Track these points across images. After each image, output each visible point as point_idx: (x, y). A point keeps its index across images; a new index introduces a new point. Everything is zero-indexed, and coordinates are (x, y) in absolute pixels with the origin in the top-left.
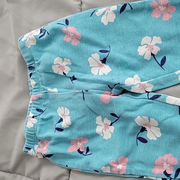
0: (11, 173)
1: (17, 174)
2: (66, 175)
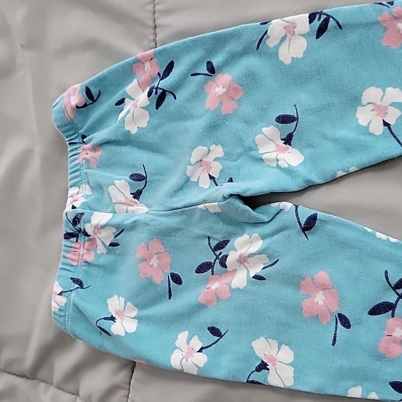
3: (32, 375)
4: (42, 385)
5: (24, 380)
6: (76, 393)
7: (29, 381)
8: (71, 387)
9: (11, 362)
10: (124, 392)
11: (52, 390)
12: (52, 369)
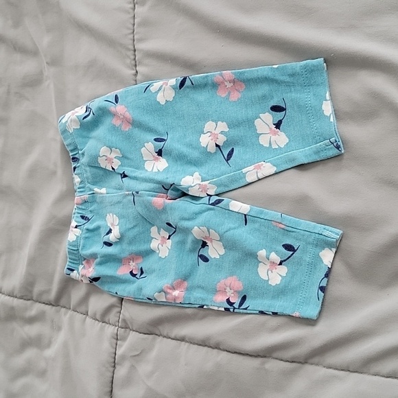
0: (53, 306)
1: (62, 307)
2: (117, 307)
3: (56, 303)
4: (63, 310)
5: (50, 306)
6: (86, 314)
7: (54, 308)
8: (83, 309)
9: (41, 294)
10: (118, 309)
11: (70, 312)
12: (70, 297)
